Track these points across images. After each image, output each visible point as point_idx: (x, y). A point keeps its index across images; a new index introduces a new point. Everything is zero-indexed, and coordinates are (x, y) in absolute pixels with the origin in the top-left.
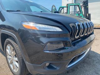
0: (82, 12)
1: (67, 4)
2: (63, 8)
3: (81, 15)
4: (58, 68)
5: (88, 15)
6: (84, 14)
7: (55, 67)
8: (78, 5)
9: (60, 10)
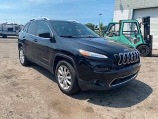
0: (141, 33)
1: (120, 21)
2: (114, 24)
3: (139, 36)
4: (103, 85)
5: (148, 37)
6: (143, 35)
7: (101, 84)
8: (135, 23)
9: (110, 26)
